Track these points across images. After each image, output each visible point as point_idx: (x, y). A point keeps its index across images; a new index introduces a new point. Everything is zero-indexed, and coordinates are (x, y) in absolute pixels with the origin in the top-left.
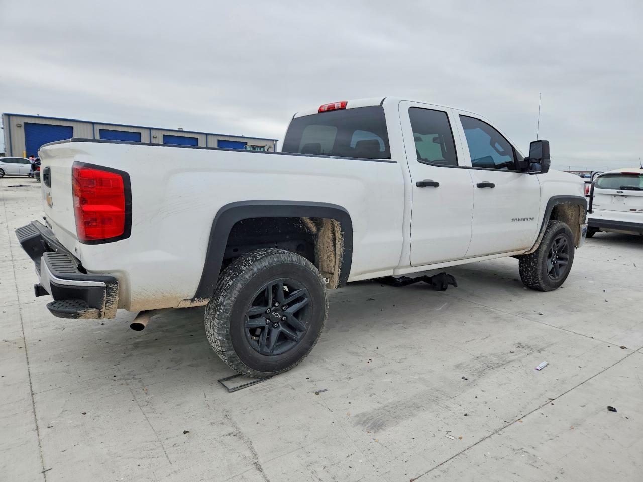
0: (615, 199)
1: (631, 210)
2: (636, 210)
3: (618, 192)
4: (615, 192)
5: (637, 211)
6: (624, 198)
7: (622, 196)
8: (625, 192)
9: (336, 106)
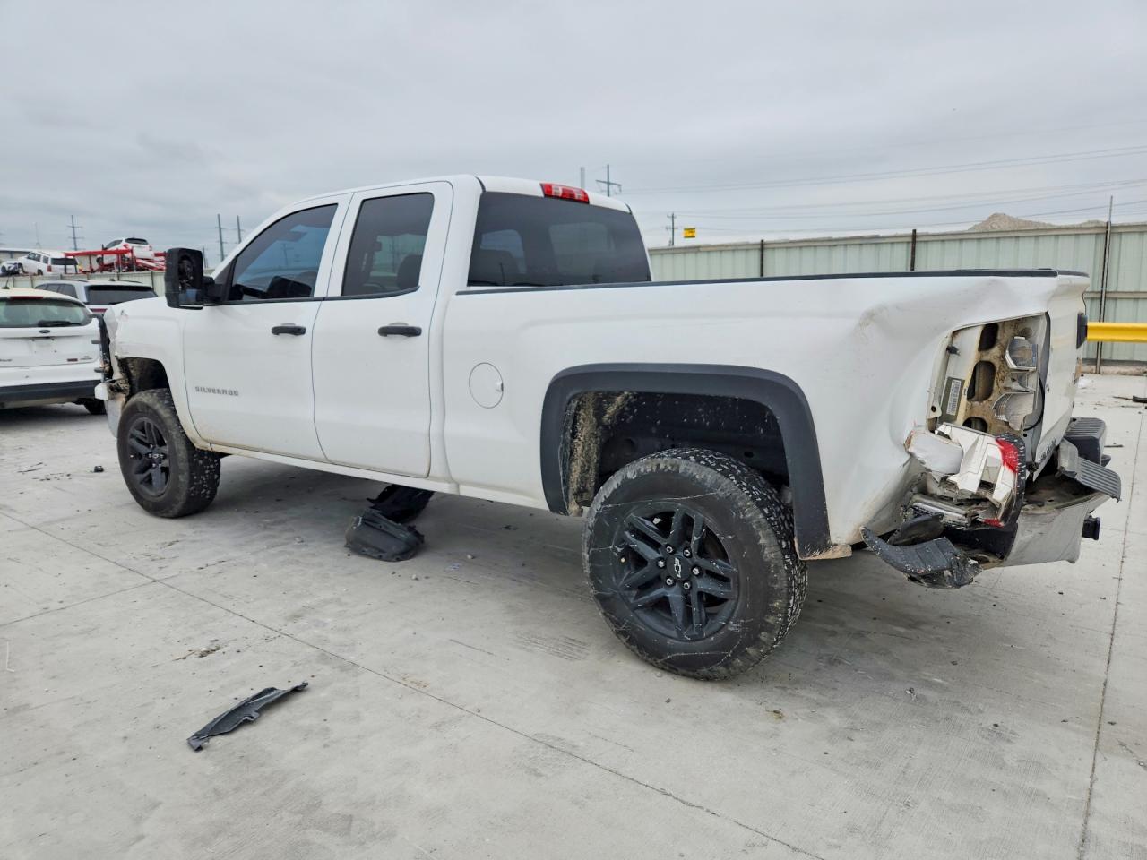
0: (35, 344)
1: (69, 360)
2: (76, 360)
3: (41, 332)
4: (35, 331)
5: (79, 361)
6: (49, 341)
7: (48, 338)
8: (54, 331)
9: (577, 196)
